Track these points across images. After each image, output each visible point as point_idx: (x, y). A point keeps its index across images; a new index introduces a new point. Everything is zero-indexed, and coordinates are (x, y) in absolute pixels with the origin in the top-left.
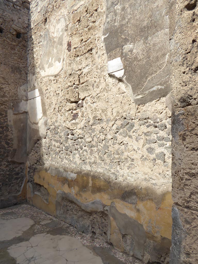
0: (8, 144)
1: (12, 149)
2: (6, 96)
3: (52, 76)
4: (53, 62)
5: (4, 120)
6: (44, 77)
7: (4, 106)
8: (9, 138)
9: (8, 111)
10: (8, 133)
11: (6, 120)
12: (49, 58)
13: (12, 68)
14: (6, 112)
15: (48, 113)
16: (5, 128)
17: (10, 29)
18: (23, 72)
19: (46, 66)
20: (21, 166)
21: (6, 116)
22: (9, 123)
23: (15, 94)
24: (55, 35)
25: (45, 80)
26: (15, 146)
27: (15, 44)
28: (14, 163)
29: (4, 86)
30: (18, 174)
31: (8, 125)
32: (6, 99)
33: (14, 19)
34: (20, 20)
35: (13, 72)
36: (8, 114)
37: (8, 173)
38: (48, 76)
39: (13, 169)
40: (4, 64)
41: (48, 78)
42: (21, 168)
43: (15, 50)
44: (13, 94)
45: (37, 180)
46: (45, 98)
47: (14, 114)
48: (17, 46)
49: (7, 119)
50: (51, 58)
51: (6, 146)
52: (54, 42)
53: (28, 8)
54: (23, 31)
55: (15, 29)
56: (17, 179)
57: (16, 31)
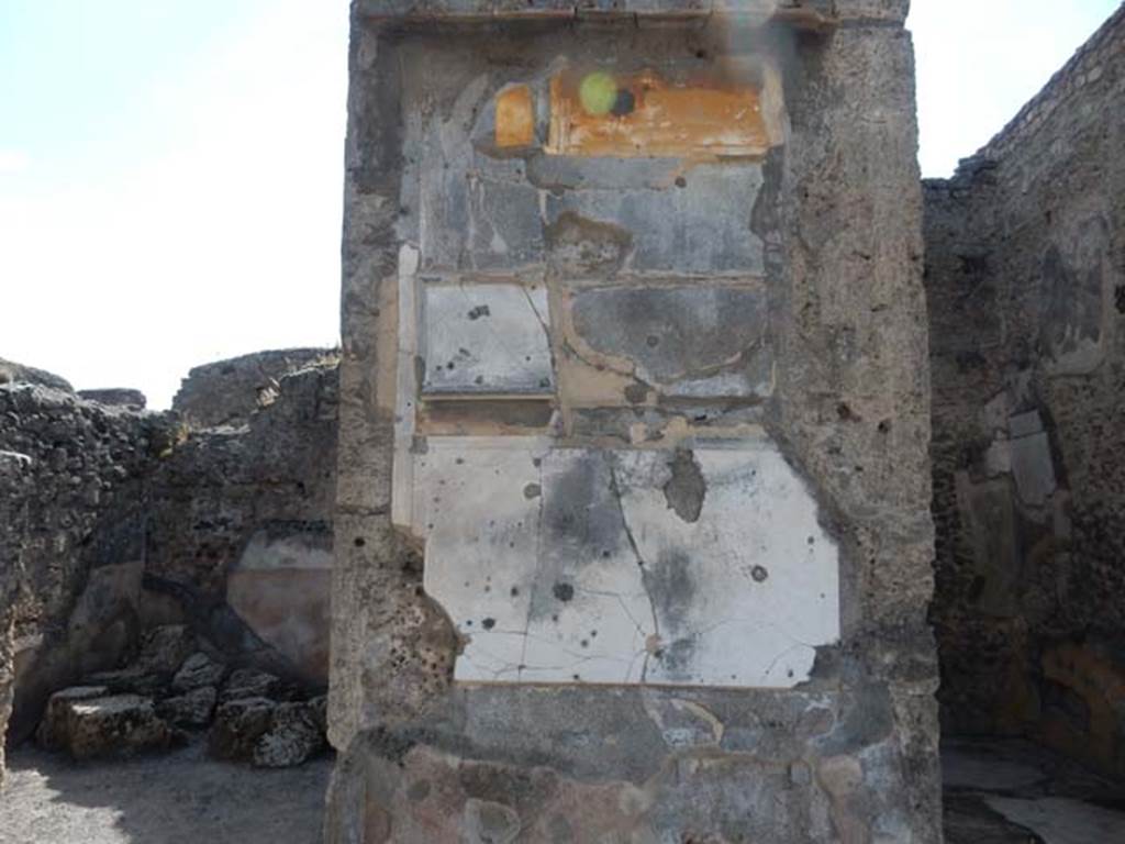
0: (960, 562)
1: (971, 577)
3: (1079, 376)
4: (1077, 338)
5: (947, 499)
6: (1054, 377)
8: (961, 545)
9: (957, 476)
10: (961, 533)
11: (953, 500)
12: (1064, 327)
13: (958, 360)
14: (951, 478)
15: (1071, 479)
16: (951, 520)
17: (947, 261)
18: (990, 362)
19: (1057, 348)
20: (1004, 625)
22: (960, 507)
23: (971, 426)
24: (1078, 264)
25: (1057, 385)
26: (980, 570)
27: (961, 293)
28: (980, 615)
30: (992, 647)
31: (956, 514)
32: (950, 443)
33: (954, 229)
34: (971, 225)
35: (962, 369)
36: (956, 484)
37: (965, 641)
38: (1067, 376)
39: (979, 631)
41: (1062, 380)
42: (1001, 633)
43: (963, 308)
44: (967, 428)
45: (1051, 671)
46: (1063, 437)
47: (975, 483)
48: (967, 295)
49: (955, 496)
50: (1069, 327)
51: (957, 568)
52: (1077, 284)
53: (992, 182)
54: (980, 250)
55: (961, 253)
56: (990, 661)
57: (962, 257)
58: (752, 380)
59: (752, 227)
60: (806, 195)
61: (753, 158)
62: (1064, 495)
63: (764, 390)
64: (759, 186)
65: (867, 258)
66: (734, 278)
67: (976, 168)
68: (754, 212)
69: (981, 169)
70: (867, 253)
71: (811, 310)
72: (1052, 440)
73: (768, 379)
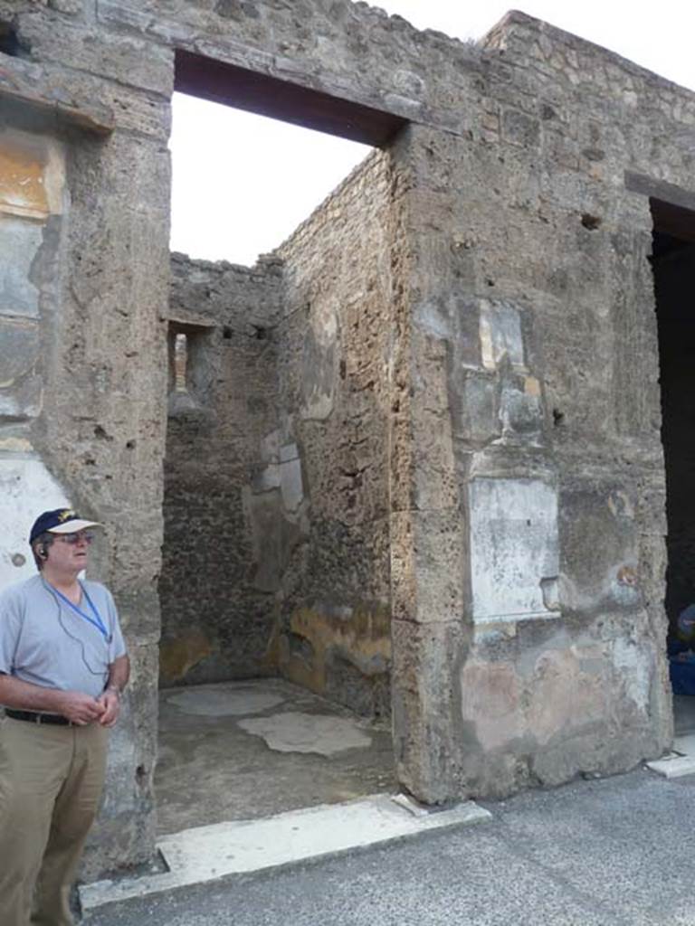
0: (242, 553)
1: (250, 564)
2: (239, 460)
3: (319, 420)
4: (319, 394)
5: (235, 506)
6: (306, 421)
7: (235, 480)
8: (244, 540)
9: (243, 490)
10: (245, 532)
11: (239, 507)
12: (313, 385)
13: (249, 403)
14: (239, 490)
15: (312, 492)
16: (237, 523)
17: (245, 327)
18: (270, 406)
19: (309, 400)
20: (270, 598)
21: (239, 498)
22: (245, 513)
23: (255, 453)
24: (322, 343)
25: (307, 425)
26: (256, 559)
27: (254, 354)
28: (255, 591)
29: (235, 441)
30: (261, 615)
31: (242, 517)
32: (240, 465)
33: (252, 305)
34: (264, 303)
35: (252, 410)
36: (243, 496)
37: (243, 611)
38: (313, 420)
39: (253, 603)
40: (236, 398)
41: (311, 423)
42: (268, 604)
43: (254, 365)
44: (252, 454)
45: (295, 628)
46: (308, 462)
47: (255, 494)
48: (258, 356)
49: (241, 504)
50: (315, 387)
51: (240, 557)
52: (321, 356)
53: (279, 275)
54: (269, 324)
55: (255, 323)
56: (259, 624)
57: (256, 327)
58: (22, 402)
59: (31, 277)
60: (80, 259)
61: (34, 220)
62: (307, 503)
63: (30, 411)
64: (38, 244)
65: (125, 315)
66: (11, 317)
67: (269, 263)
68: (33, 265)
69: (273, 264)
70: (126, 311)
71: (77, 350)
72: (303, 466)
73: (36, 403)
